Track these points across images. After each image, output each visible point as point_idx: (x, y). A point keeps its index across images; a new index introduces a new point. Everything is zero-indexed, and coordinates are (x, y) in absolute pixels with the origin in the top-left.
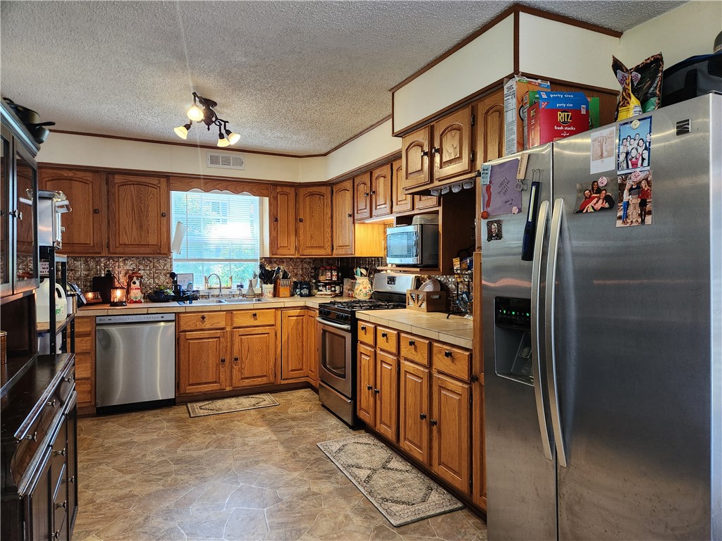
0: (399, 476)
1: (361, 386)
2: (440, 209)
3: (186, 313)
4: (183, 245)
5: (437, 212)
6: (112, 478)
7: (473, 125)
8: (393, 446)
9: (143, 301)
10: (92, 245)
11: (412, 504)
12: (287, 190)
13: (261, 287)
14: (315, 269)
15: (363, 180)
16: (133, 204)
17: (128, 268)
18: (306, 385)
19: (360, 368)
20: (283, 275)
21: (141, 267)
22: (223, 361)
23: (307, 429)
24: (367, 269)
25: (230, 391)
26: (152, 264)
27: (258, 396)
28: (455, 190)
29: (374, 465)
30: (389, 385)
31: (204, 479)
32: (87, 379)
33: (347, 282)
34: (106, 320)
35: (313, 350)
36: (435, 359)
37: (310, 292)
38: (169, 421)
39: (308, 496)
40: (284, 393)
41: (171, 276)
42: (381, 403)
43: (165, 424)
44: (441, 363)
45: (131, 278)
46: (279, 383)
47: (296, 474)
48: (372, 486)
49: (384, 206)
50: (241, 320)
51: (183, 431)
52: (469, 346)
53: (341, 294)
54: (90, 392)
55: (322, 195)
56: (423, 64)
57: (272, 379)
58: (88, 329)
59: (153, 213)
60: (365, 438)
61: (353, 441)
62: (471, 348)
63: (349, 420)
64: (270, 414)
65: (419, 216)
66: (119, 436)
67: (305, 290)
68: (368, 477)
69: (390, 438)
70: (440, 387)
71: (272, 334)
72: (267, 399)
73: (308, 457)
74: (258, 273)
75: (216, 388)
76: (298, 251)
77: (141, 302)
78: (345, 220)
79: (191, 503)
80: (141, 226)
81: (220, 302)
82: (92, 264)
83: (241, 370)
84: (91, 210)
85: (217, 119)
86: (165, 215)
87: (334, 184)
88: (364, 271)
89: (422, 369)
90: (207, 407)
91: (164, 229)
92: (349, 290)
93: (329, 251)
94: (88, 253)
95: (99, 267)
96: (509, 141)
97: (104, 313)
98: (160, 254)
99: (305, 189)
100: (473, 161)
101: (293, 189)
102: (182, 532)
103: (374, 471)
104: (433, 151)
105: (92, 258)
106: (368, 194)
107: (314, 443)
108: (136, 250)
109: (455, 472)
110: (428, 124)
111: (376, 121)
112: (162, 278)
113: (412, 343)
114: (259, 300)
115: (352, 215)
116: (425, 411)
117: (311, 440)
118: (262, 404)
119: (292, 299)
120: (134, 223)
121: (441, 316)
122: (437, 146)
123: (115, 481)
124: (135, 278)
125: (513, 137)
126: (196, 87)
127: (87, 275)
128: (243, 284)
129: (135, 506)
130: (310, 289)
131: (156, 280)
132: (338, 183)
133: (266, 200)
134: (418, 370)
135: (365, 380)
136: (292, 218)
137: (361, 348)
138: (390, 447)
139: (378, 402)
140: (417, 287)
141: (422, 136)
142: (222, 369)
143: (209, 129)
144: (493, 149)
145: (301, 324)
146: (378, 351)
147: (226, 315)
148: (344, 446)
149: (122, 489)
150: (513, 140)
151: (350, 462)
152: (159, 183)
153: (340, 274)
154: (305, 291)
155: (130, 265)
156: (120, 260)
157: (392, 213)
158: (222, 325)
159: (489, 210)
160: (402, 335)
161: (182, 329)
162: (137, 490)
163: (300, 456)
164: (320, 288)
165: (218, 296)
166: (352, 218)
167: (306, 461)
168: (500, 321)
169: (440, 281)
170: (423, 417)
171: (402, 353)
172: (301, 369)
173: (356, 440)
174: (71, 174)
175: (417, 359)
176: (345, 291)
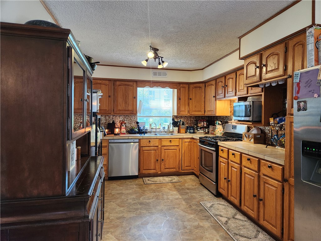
0: (241, 223)
1: (220, 177)
2: (263, 94)
4: (142, 111)
5: (261, 95)
6: (116, 209)
7: (286, 52)
8: (238, 208)
9: (126, 133)
11: (250, 238)
12: (185, 85)
14: (197, 121)
15: (221, 80)
17: (120, 119)
18: (192, 174)
19: (220, 168)
20: (182, 124)
21: (126, 119)
22: (157, 160)
23: (194, 194)
24: (221, 122)
25: (160, 174)
26: (129, 118)
27: (172, 177)
28: (274, 85)
29: (229, 216)
31: (152, 213)
33: (211, 127)
34: (113, 141)
35: (196, 158)
36: (262, 168)
37: (194, 131)
38: (136, 185)
39: (198, 227)
40: (183, 176)
42: (231, 186)
43: (135, 186)
44: (265, 170)
45: (122, 124)
46: (180, 172)
47: (192, 216)
48: (228, 226)
49: (232, 92)
50: (165, 143)
51: (142, 190)
52: (283, 163)
54: (106, 170)
55: (200, 87)
56: (258, 24)
57: (178, 170)
59: (131, 97)
60: (223, 202)
61: (217, 203)
62: (283, 164)
63: (214, 193)
64: (177, 186)
65: (251, 97)
66: (117, 190)
67: (192, 130)
68: (226, 221)
69: (236, 204)
70: (265, 182)
72: (175, 179)
73: (197, 208)
74: (172, 123)
75: (154, 172)
79: (148, 224)
80: (126, 102)
81: (156, 135)
82: (107, 118)
83: (165, 165)
84: (108, 96)
85: (158, 57)
86: (135, 98)
88: (220, 123)
89: (254, 172)
90: (151, 180)
91: (135, 104)
92: (212, 131)
93: (203, 113)
94: (107, 114)
96: (310, 59)
98: (133, 114)
99: (193, 85)
100: (285, 70)
101: (187, 85)
102: (145, 237)
103: (229, 219)
104: (262, 66)
105: (107, 115)
106: (223, 87)
107: (199, 202)
108: (124, 112)
109: (273, 226)
110: (259, 53)
111: (229, 52)
112: (133, 124)
113: (249, 159)
114: (172, 134)
115: (215, 97)
116: (256, 193)
117: (197, 200)
118: (174, 181)
121: (262, 147)
122: (264, 63)
123: (117, 210)
124: (123, 124)
125: (312, 57)
126: (151, 43)
127: (106, 122)
129: (125, 222)
130: (194, 130)
131: (131, 125)
133: (176, 90)
134: (252, 173)
135: (222, 175)
136: (187, 98)
137: (220, 159)
138: (235, 208)
139: (230, 186)
140: (248, 131)
141: (256, 59)
143: (155, 61)
144: (298, 64)
146: (230, 162)
148: (213, 205)
149: (120, 214)
150: (312, 59)
151: (217, 213)
152: (133, 84)
153: (208, 123)
154: (192, 131)
155: (121, 119)
156: (118, 116)
157: (236, 95)
158: (157, 145)
159: (299, 95)
160: (243, 155)
161: (141, 146)
162: (125, 215)
163: (193, 207)
165: (155, 132)
166: (215, 98)
167: (196, 210)
168: (305, 153)
169: (260, 129)
170: (255, 196)
171: (244, 163)
172: (190, 166)
173: (218, 203)
175: (251, 167)
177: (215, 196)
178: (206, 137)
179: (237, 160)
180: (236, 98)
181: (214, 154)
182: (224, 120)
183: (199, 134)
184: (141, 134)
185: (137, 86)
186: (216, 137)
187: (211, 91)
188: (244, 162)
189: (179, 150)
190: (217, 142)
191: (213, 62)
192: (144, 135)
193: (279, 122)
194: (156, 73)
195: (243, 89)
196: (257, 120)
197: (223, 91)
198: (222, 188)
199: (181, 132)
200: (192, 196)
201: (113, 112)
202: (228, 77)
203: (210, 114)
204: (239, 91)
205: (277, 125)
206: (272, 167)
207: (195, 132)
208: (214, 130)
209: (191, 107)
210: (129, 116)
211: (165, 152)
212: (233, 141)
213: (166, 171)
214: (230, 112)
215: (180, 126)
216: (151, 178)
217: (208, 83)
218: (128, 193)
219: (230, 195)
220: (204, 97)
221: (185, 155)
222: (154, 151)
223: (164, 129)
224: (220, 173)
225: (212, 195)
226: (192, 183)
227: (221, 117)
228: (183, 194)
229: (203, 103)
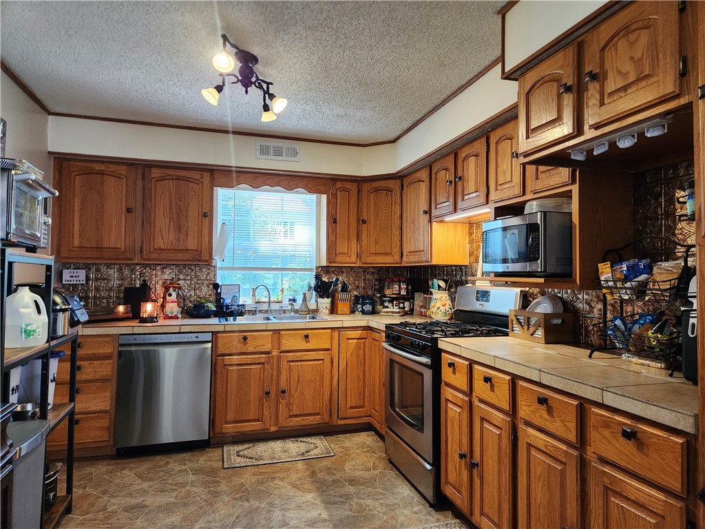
3: (225, 332)
10: (123, 250)
12: (348, 185)
13: (317, 302)
14: (380, 280)
16: (171, 202)
17: (166, 277)
18: (368, 428)
19: (446, 421)
21: (181, 277)
22: (268, 393)
23: (369, 502)
24: (446, 281)
25: (276, 432)
26: (193, 274)
27: (308, 439)
30: (496, 458)
32: (106, 412)
33: (419, 298)
37: (373, 308)
38: (196, 472)
40: (341, 437)
41: (214, 287)
42: (482, 483)
43: (191, 478)
46: (334, 423)
53: (411, 312)
54: (108, 428)
57: (326, 418)
58: (109, 350)
59: (193, 213)
64: (321, 471)
66: (130, 495)
67: (368, 306)
71: (328, 361)
72: (319, 445)
74: (313, 286)
75: (258, 428)
76: (360, 259)
77: (178, 318)
78: (419, 219)
81: (268, 319)
82: (126, 272)
83: (289, 405)
86: (207, 215)
87: (404, 176)
88: (442, 284)
89: (564, 448)
91: (206, 232)
92: (421, 307)
93: (397, 258)
95: (133, 276)
97: (129, 331)
98: (200, 260)
99: (369, 184)
101: (355, 185)
112: (205, 289)
114: (313, 318)
115: (428, 212)
118: (313, 453)
119: (352, 317)
120: (172, 224)
124: (171, 289)
128: (296, 297)
130: (373, 304)
131: (197, 292)
132: (410, 174)
133: (324, 197)
134: (554, 446)
136: (353, 220)
137: (447, 393)
139: (477, 481)
142: (266, 404)
143: (247, 92)
145: (362, 348)
146: (476, 403)
147: (272, 336)
152: (202, 178)
153: (410, 287)
154: (368, 308)
155: (168, 275)
158: (267, 348)
164: (386, 304)
165: (266, 312)
166: (428, 215)
169: (561, 299)
172: (362, 407)
174: (103, 167)
175: (552, 428)
176: (416, 308)
177: (431, 506)
178: (406, 324)
179: (501, 397)
180: (488, 210)
181: (428, 375)
182: (455, 277)
183: (388, 317)
184: (223, 317)
185: (214, 184)
186: (432, 324)
187: (418, 197)
188: (524, 408)
189: (332, 362)
190: (437, 338)
191: (422, 115)
192: (234, 320)
193: (629, 274)
194: (268, 147)
195: (511, 181)
196: (558, 270)
197: (452, 192)
198: (451, 485)
199: (339, 312)
200: (361, 509)
201: (140, 255)
202: (463, 154)
203: (416, 260)
204: (497, 190)
205: (628, 285)
206: (639, 435)
207: (378, 311)
208: (426, 304)
209: (365, 242)
210: (192, 267)
211: (290, 368)
212: (482, 335)
213: (292, 424)
214: (470, 256)
215: (336, 294)
216: (246, 446)
217: (410, 179)
218: (160, 507)
219: (477, 511)
220: (398, 214)
221: (349, 374)
222: (259, 366)
223: (292, 305)
224: (446, 435)
225: (423, 502)
226: (366, 459)
227: (445, 268)
228: (335, 503)
229: (398, 234)
